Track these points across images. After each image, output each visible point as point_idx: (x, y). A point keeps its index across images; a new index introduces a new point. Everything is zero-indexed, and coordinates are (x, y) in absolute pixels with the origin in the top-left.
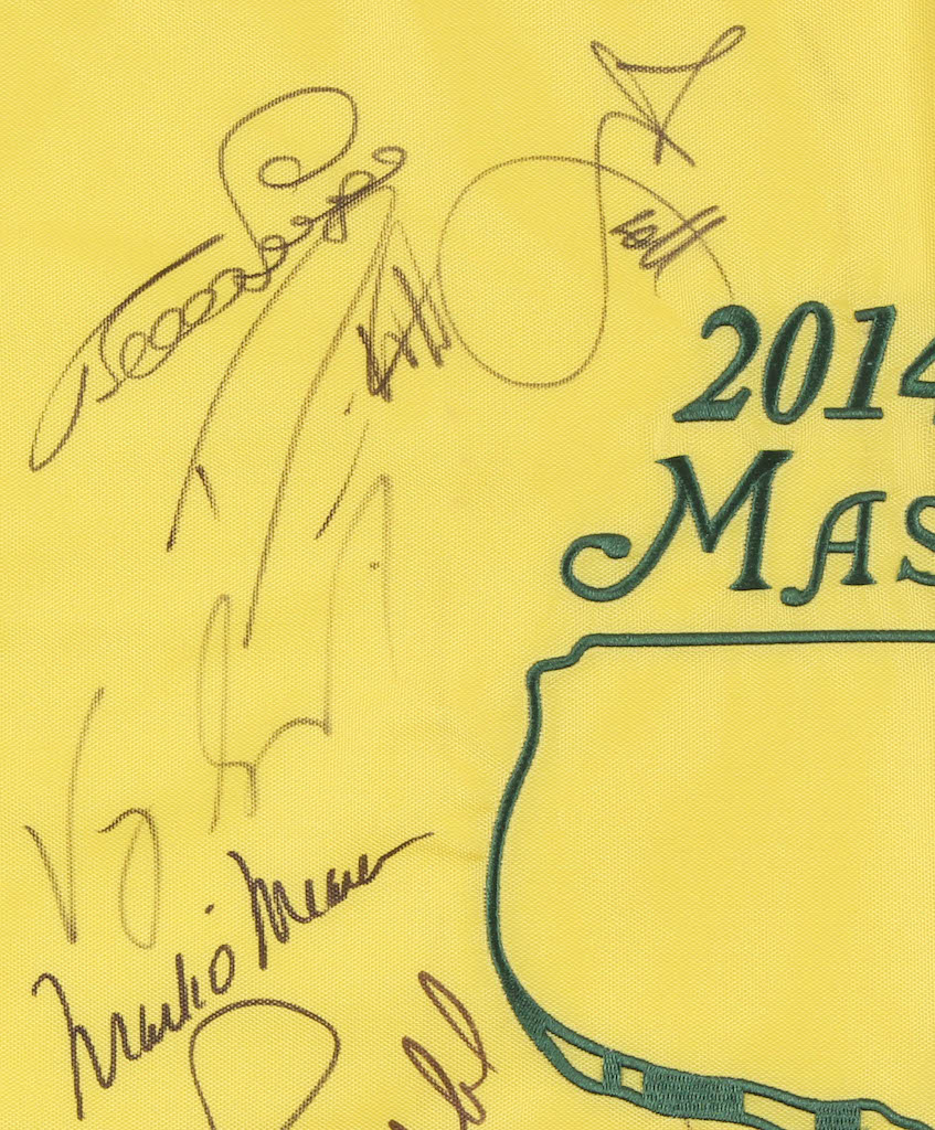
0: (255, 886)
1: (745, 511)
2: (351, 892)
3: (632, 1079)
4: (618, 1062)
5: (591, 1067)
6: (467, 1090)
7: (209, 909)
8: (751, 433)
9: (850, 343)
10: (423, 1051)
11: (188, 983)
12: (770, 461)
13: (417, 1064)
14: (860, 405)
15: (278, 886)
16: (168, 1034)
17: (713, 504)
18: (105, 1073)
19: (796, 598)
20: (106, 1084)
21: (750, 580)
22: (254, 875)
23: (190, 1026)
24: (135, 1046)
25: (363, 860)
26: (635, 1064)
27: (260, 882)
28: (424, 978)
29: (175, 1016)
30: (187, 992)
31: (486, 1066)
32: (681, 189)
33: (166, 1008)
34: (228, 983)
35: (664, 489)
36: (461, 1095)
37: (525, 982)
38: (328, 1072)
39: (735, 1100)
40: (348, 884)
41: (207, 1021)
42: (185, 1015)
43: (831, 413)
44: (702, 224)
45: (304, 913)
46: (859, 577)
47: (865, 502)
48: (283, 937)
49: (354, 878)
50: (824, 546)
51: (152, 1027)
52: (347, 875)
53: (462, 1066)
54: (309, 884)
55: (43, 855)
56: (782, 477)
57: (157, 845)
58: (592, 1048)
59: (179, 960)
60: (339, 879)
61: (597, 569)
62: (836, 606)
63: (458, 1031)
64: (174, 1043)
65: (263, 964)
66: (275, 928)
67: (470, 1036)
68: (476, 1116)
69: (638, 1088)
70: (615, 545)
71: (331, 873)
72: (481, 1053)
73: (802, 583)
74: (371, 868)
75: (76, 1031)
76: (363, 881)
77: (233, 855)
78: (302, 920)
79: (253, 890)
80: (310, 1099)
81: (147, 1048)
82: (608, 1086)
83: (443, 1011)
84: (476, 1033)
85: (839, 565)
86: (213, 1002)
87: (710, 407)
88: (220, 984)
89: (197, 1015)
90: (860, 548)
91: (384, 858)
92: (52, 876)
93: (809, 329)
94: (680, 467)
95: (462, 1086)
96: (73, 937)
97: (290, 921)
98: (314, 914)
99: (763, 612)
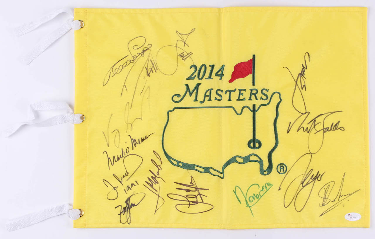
0: (132, 139)
1: (195, 91)
2: (144, 140)
3: (181, 164)
4: (179, 162)
5: (175, 163)
6: (159, 166)
7: (126, 143)
8: (196, 81)
9: (209, 69)
10: (153, 161)
11: (123, 152)
12: (199, 85)
13: (153, 163)
14: (210, 77)
15: (135, 140)
16: (121, 158)
17: (191, 90)
18: (112, 164)
19: (201, 102)
20: (112, 165)
21: (196, 100)
22: (132, 138)
23: (123, 157)
24: (116, 160)
25: (146, 136)
26: (181, 162)
27: (133, 139)
28: (154, 151)
29: (121, 156)
30: (123, 153)
31: (162, 163)
32: (188, 50)
33: (120, 155)
34: (128, 152)
35: (185, 88)
36: (158, 166)
37: (167, 152)
38: (141, 163)
40: (144, 139)
41: (126, 157)
42: (123, 156)
43: (206, 78)
44: (189, 54)
45: (138, 143)
46: (210, 100)
47: (211, 90)
48: (135, 146)
49: (145, 138)
50: (205, 96)
51: (118, 158)
52: (144, 138)
53: (159, 163)
54: (139, 139)
55: (105, 135)
56: (200, 86)
57: (119, 133)
58: (175, 160)
59: (122, 149)
60: (143, 139)
61: (176, 99)
62: (207, 103)
63: (158, 158)
64: (121, 160)
65: (133, 150)
66: (135, 145)
67: (160, 159)
68: (160, 169)
69: (181, 165)
70: (179, 96)
71: (142, 138)
72: (161, 161)
73: (202, 100)
74: (147, 137)
75: (109, 158)
76: (146, 139)
77: (129, 135)
78: (138, 144)
79: (132, 140)
80: (139, 167)
81: (118, 160)
82: (177, 165)
83: (156, 155)
84: (160, 158)
85: (207, 98)
86: (126, 154)
87: (191, 78)
88: (127, 152)
89: (124, 156)
90: (210, 96)
91: (149, 136)
92: (106, 138)
93: (203, 68)
94: (187, 86)
95: (159, 165)
96: (108, 146)
97: (136, 144)
98: (140, 143)
99: (198, 104)
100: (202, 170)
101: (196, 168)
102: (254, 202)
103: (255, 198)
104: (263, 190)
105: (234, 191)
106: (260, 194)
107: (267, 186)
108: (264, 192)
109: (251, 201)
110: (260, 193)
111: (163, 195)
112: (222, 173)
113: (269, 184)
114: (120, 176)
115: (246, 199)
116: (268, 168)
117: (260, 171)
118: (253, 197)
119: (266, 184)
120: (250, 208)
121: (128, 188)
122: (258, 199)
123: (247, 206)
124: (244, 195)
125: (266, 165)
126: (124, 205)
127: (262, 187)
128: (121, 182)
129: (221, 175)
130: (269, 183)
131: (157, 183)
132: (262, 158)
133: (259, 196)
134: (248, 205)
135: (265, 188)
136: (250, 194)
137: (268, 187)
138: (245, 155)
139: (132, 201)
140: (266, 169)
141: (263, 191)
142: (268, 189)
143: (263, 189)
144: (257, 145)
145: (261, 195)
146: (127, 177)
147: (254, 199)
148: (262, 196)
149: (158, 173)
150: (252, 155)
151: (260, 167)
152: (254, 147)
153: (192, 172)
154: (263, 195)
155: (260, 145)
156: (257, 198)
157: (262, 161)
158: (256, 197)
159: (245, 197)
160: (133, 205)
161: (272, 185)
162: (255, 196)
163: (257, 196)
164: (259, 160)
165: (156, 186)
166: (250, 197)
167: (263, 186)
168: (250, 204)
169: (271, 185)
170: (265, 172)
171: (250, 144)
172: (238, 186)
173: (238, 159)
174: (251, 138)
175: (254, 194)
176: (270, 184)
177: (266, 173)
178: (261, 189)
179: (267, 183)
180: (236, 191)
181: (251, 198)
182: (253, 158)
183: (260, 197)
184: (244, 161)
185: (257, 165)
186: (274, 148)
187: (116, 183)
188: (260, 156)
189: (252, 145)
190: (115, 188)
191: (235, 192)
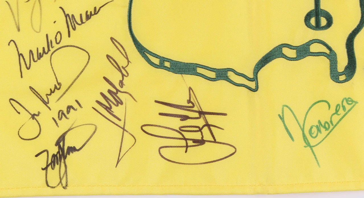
0: (67, 16)
2: (92, 17)
3: (167, 64)
4: (163, 60)
5: (156, 61)
6: (124, 68)
7: (55, 22)
10: (112, 58)
11: (50, 41)
13: (110, 62)
15: (73, 16)
16: (44, 55)
18: (28, 66)
20: (28, 69)
22: (66, 13)
23: (50, 53)
24: (36, 58)
25: (95, 8)
26: (168, 60)
27: (68, 15)
28: (112, 39)
29: (46, 50)
30: (49, 44)
31: (128, 62)
33: (44, 48)
34: (60, 41)
36: (122, 70)
38: (87, 64)
39: (195, 70)
40: (91, 14)
41: (55, 51)
42: (49, 50)
45: (80, 23)
48: (74, 29)
49: (93, 13)
51: (40, 53)
52: (91, 12)
53: (122, 62)
54: (81, 15)
55: (11, 9)
57: (40, 5)
58: (156, 56)
59: (47, 36)
60: (89, 13)
63: (121, 53)
64: (46, 57)
65: (69, 36)
66: (72, 26)
67: (125, 55)
68: (126, 75)
69: (169, 66)
71: (87, 12)
72: (127, 58)
74: (97, 10)
75: (20, 55)
76: (95, 14)
77: (61, 8)
78: (79, 25)
79: (66, 17)
80: (82, 71)
81: (39, 59)
82: (161, 66)
83: (117, 47)
84: (126, 53)
86: (56, 46)
88: (58, 41)
89: (52, 50)
91: (101, 8)
92: (13, 14)
95: (122, 67)
96: (19, 30)
97: (76, 25)
98: (82, 23)
100: (213, 75)
101: (200, 70)
102: (320, 137)
103: (323, 129)
104: (339, 113)
105: (279, 115)
106: (331, 122)
107: (345, 103)
108: (340, 117)
109: (314, 135)
110: (331, 118)
111: (133, 127)
112: (255, 79)
113: (349, 101)
114: (43, 92)
115: (303, 130)
116: (347, 68)
117: (331, 74)
118: (317, 127)
119: (343, 102)
120: (312, 149)
121: (62, 114)
122: (328, 132)
123: (305, 145)
124: (299, 124)
125: (343, 62)
126: (54, 150)
127: (335, 108)
128: (46, 103)
129: (252, 85)
130: (349, 98)
131: (119, 102)
132: (333, 49)
133: (331, 125)
134: (308, 144)
135: (341, 108)
136: (312, 121)
137: (348, 107)
138: (298, 42)
139: (69, 143)
140: (343, 70)
141: (339, 115)
142: (349, 111)
143: (337, 111)
144: (323, 22)
145: (334, 124)
146: (58, 93)
147: (319, 130)
148: (336, 125)
149: (121, 83)
150: (313, 41)
151: (331, 66)
152: (318, 27)
153: (190, 80)
154: (338, 123)
155: (330, 23)
156: (327, 129)
157: (335, 55)
158: (325, 127)
159: (302, 127)
160: (72, 149)
161: (356, 103)
162: (322, 125)
163: (325, 125)
164: (328, 51)
165: (117, 110)
166: (312, 128)
167: (338, 105)
168: (312, 142)
169: (354, 102)
170: (340, 77)
171: (310, 20)
172: (287, 106)
173: (286, 51)
174: (312, 7)
175: (320, 122)
176: (352, 101)
177: (342, 78)
178: (334, 112)
179: (345, 98)
180: (283, 116)
181: (314, 130)
182: (315, 48)
183: (331, 127)
184: (297, 56)
185: (324, 63)
186: (358, 26)
187: (35, 106)
188: (330, 45)
189: (313, 21)
190: (33, 116)
191: (282, 118)
